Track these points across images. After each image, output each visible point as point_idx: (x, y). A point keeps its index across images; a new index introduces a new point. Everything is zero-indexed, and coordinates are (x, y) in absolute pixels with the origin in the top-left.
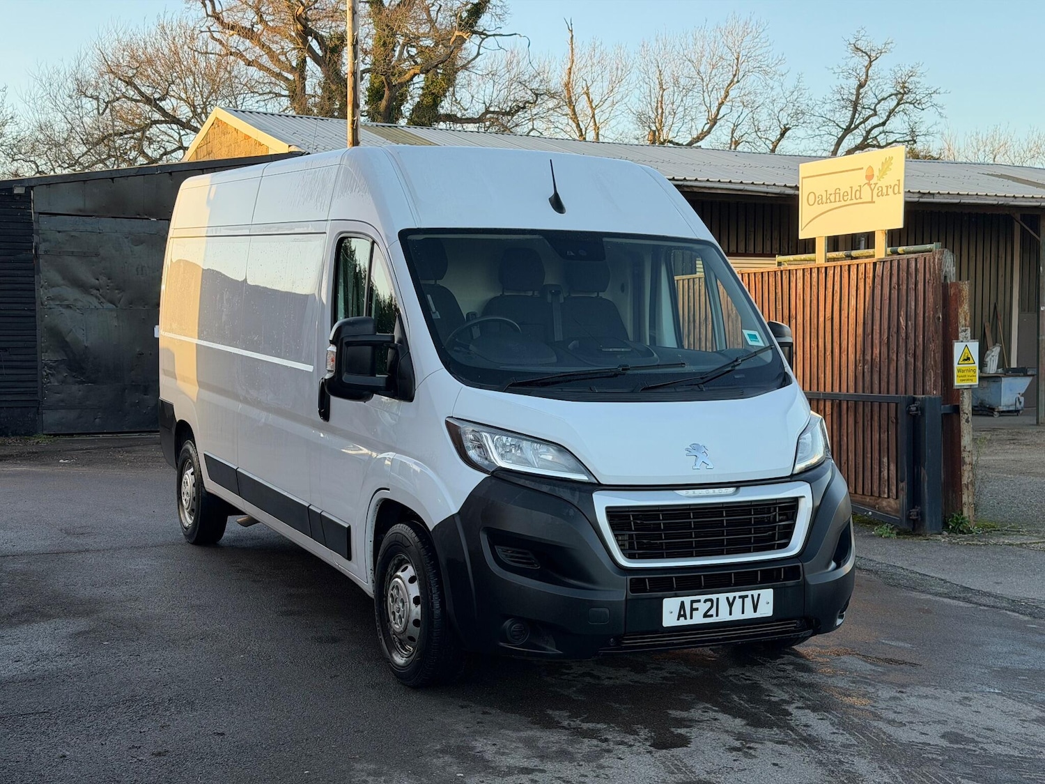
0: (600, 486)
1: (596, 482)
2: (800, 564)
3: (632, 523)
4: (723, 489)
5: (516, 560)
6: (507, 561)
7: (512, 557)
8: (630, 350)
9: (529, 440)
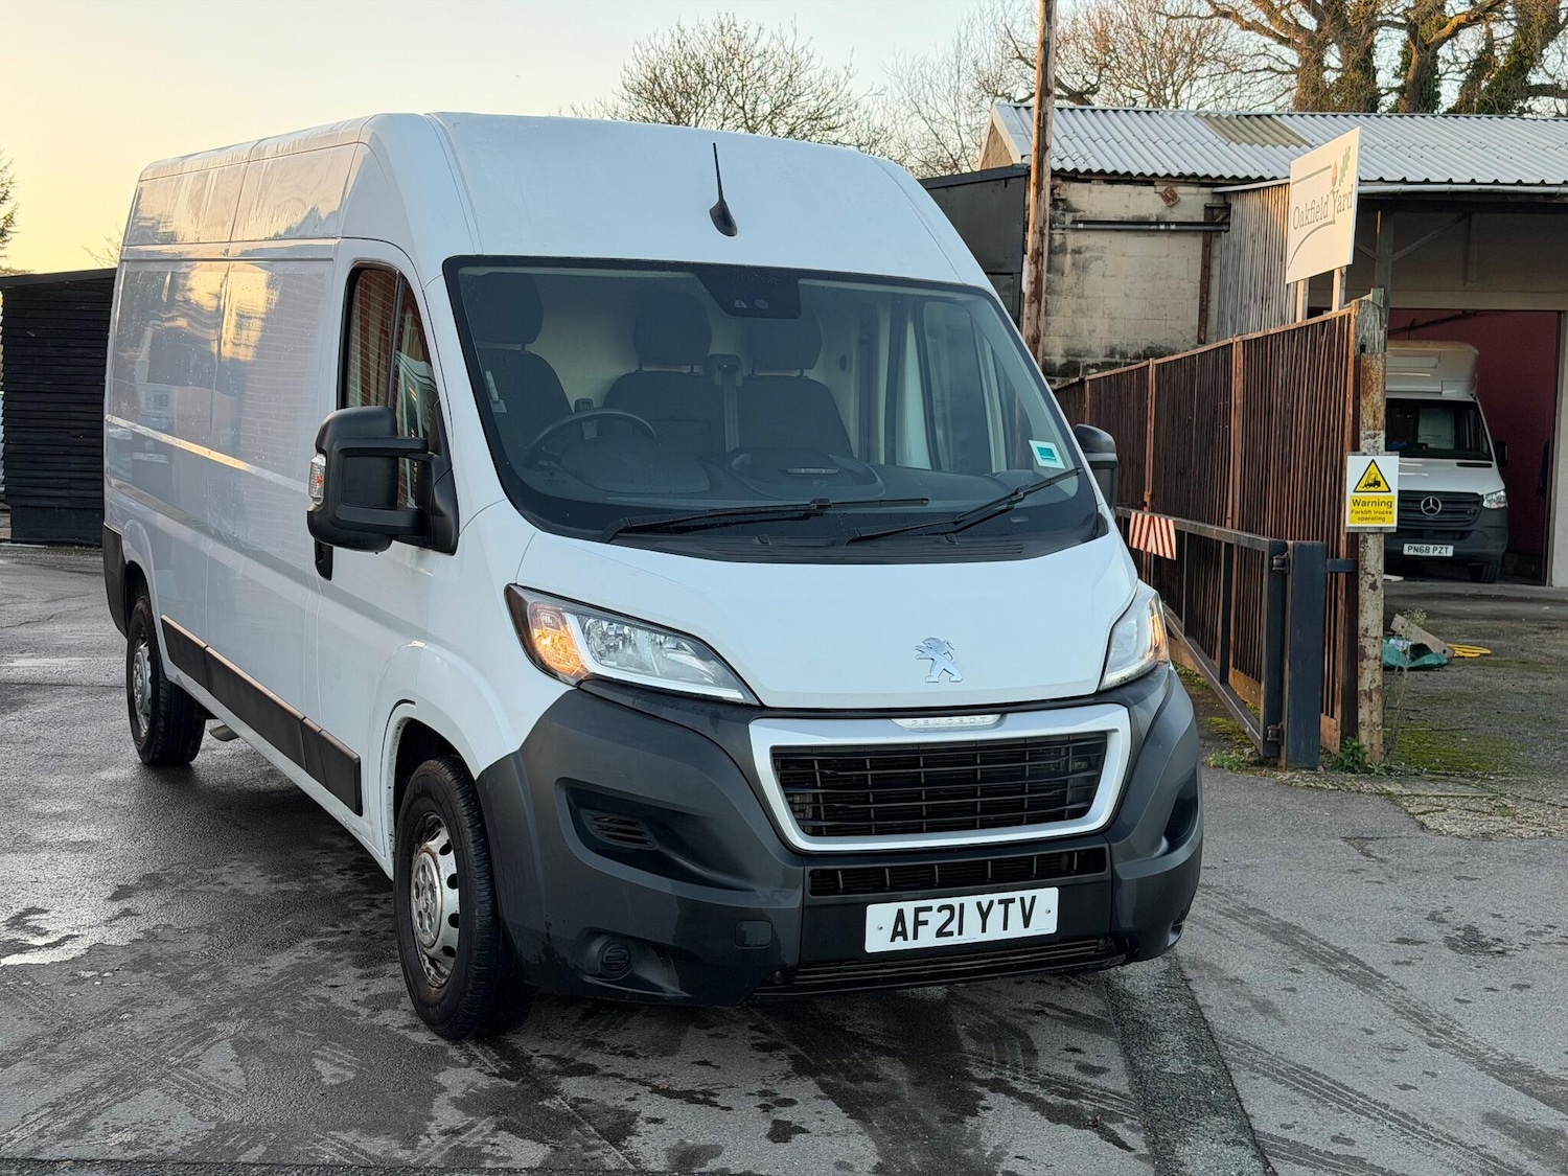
0: (762, 711)
1: (757, 703)
2: (1106, 845)
3: (817, 774)
4: (978, 718)
5: (618, 834)
6: (600, 836)
7: (608, 829)
8: (836, 471)
9: (643, 629)
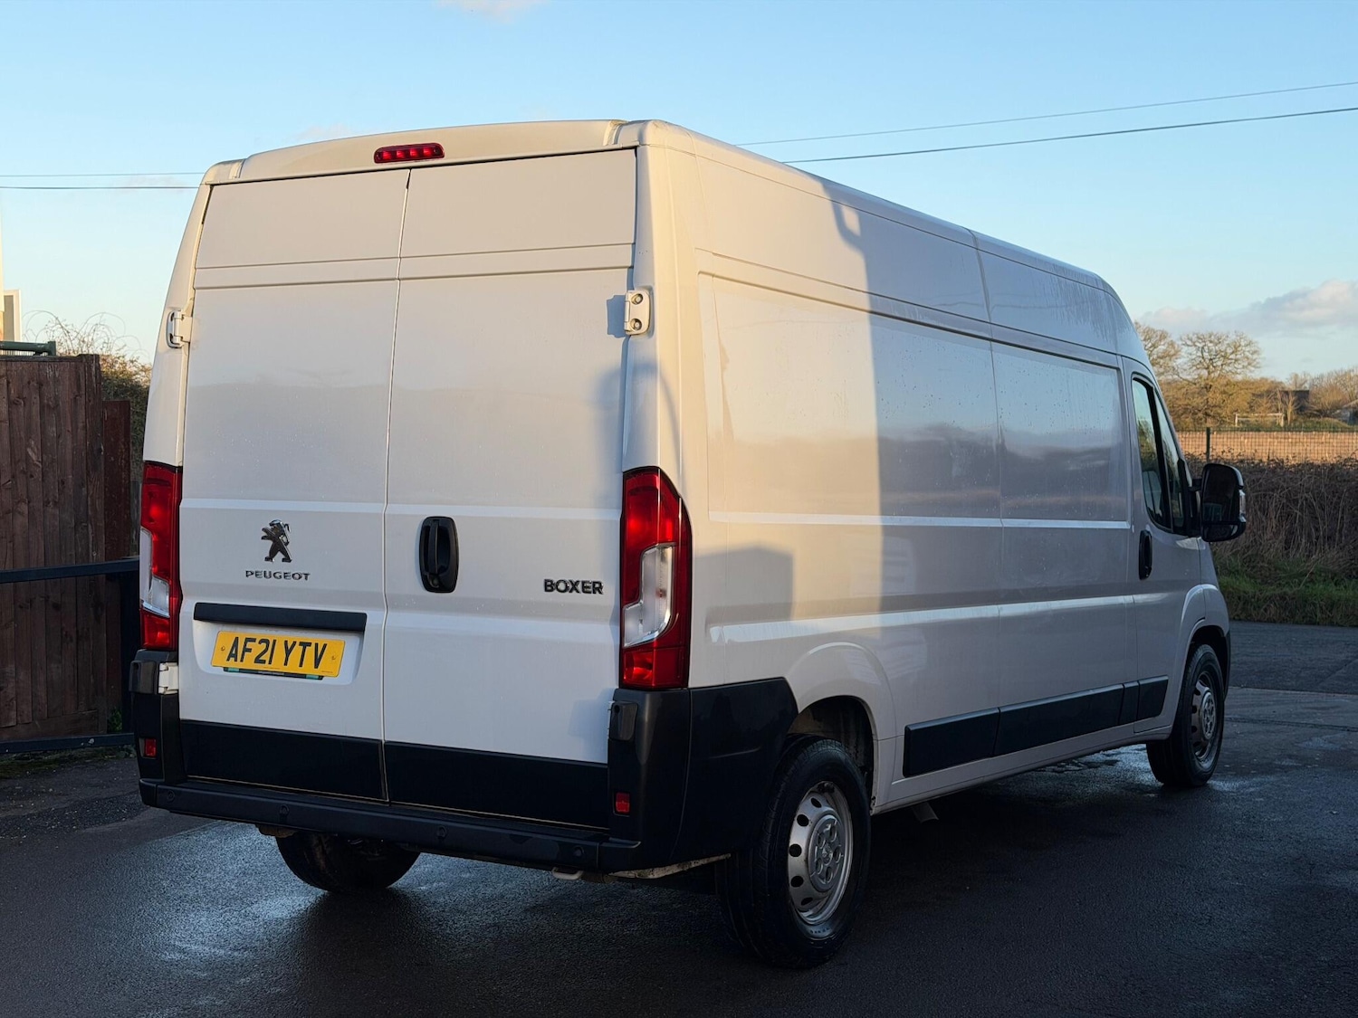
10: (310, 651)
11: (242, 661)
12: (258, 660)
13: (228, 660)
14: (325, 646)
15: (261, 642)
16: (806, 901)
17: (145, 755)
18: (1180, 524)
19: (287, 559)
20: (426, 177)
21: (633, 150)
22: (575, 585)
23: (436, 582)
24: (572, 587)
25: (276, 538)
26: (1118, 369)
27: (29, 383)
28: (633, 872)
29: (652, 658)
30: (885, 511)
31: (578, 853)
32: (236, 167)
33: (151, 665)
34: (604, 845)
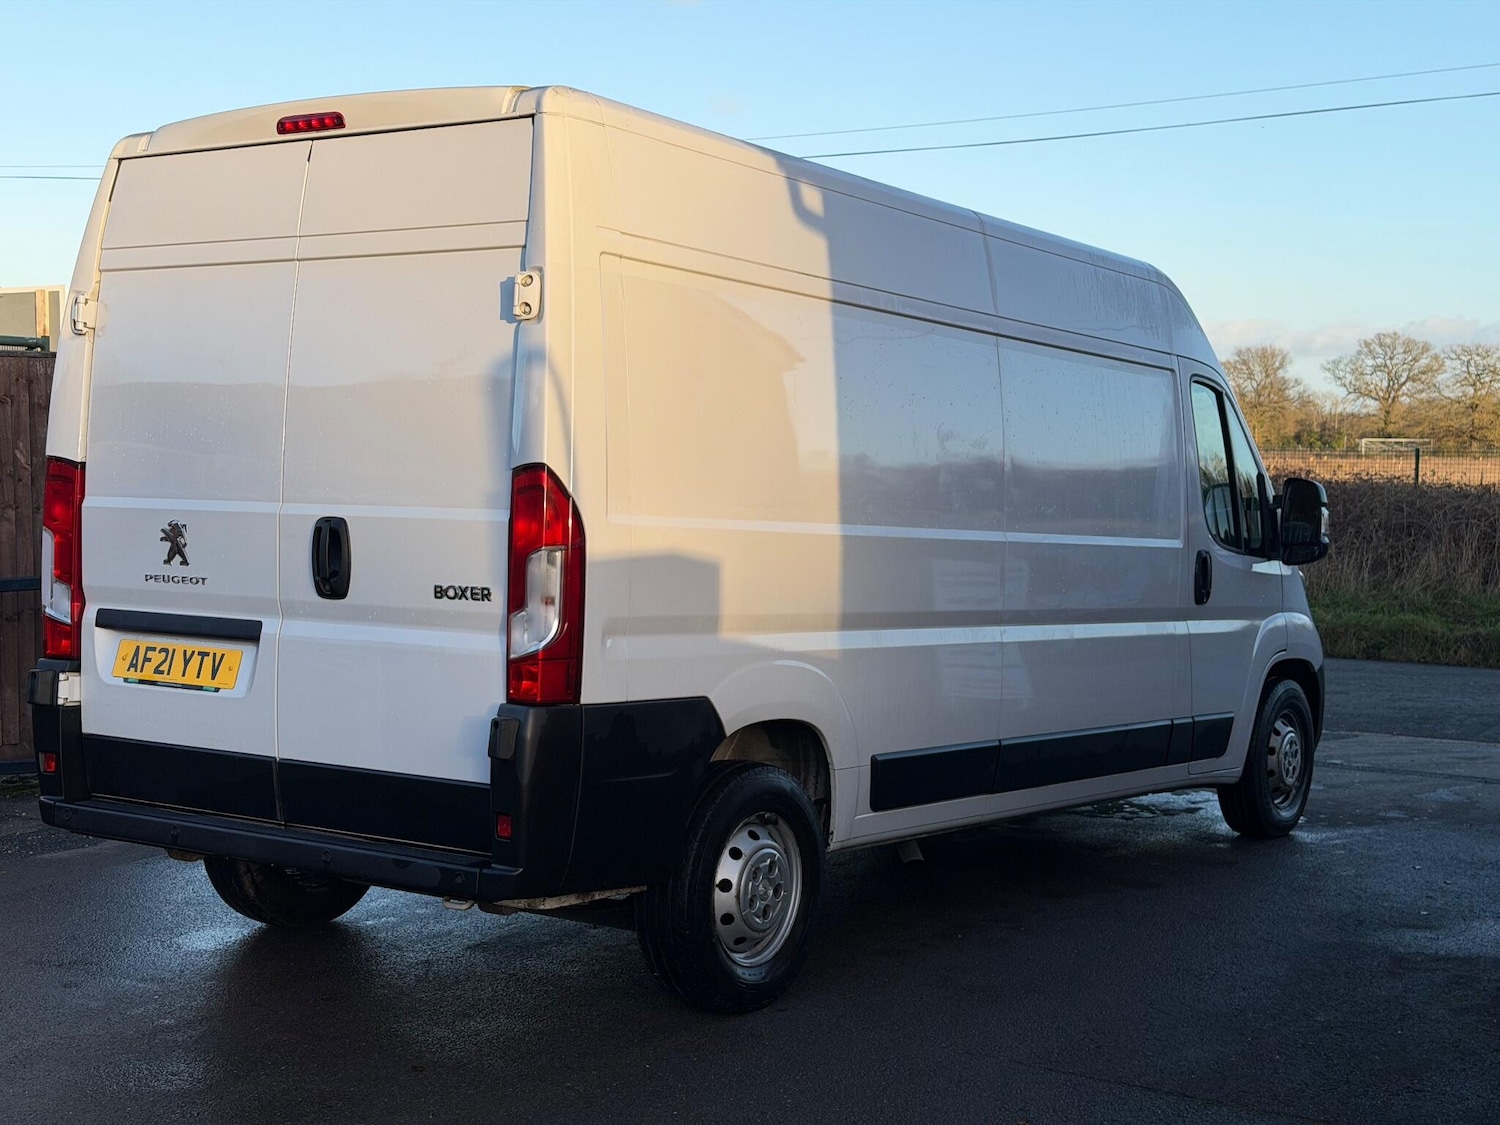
10: (208, 661)
11: (141, 671)
12: (157, 671)
13: (128, 670)
14: (223, 655)
15: (162, 650)
16: (739, 941)
17: (46, 771)
18: (1256, 545)
19: (185, 562)
20: (328, 149)
21: (531, 119)
22: (464, 591)
23: (328, 588)
24: (461, 594)
25: (174, 537)
26: (1172, 370)
27: (17, 380)
28: (523, 901)
29: (538, 669)
30: (846, 518)
31: (459, 880)
32: (145, 139)
33: (50, 674)
34: (485, 871)
